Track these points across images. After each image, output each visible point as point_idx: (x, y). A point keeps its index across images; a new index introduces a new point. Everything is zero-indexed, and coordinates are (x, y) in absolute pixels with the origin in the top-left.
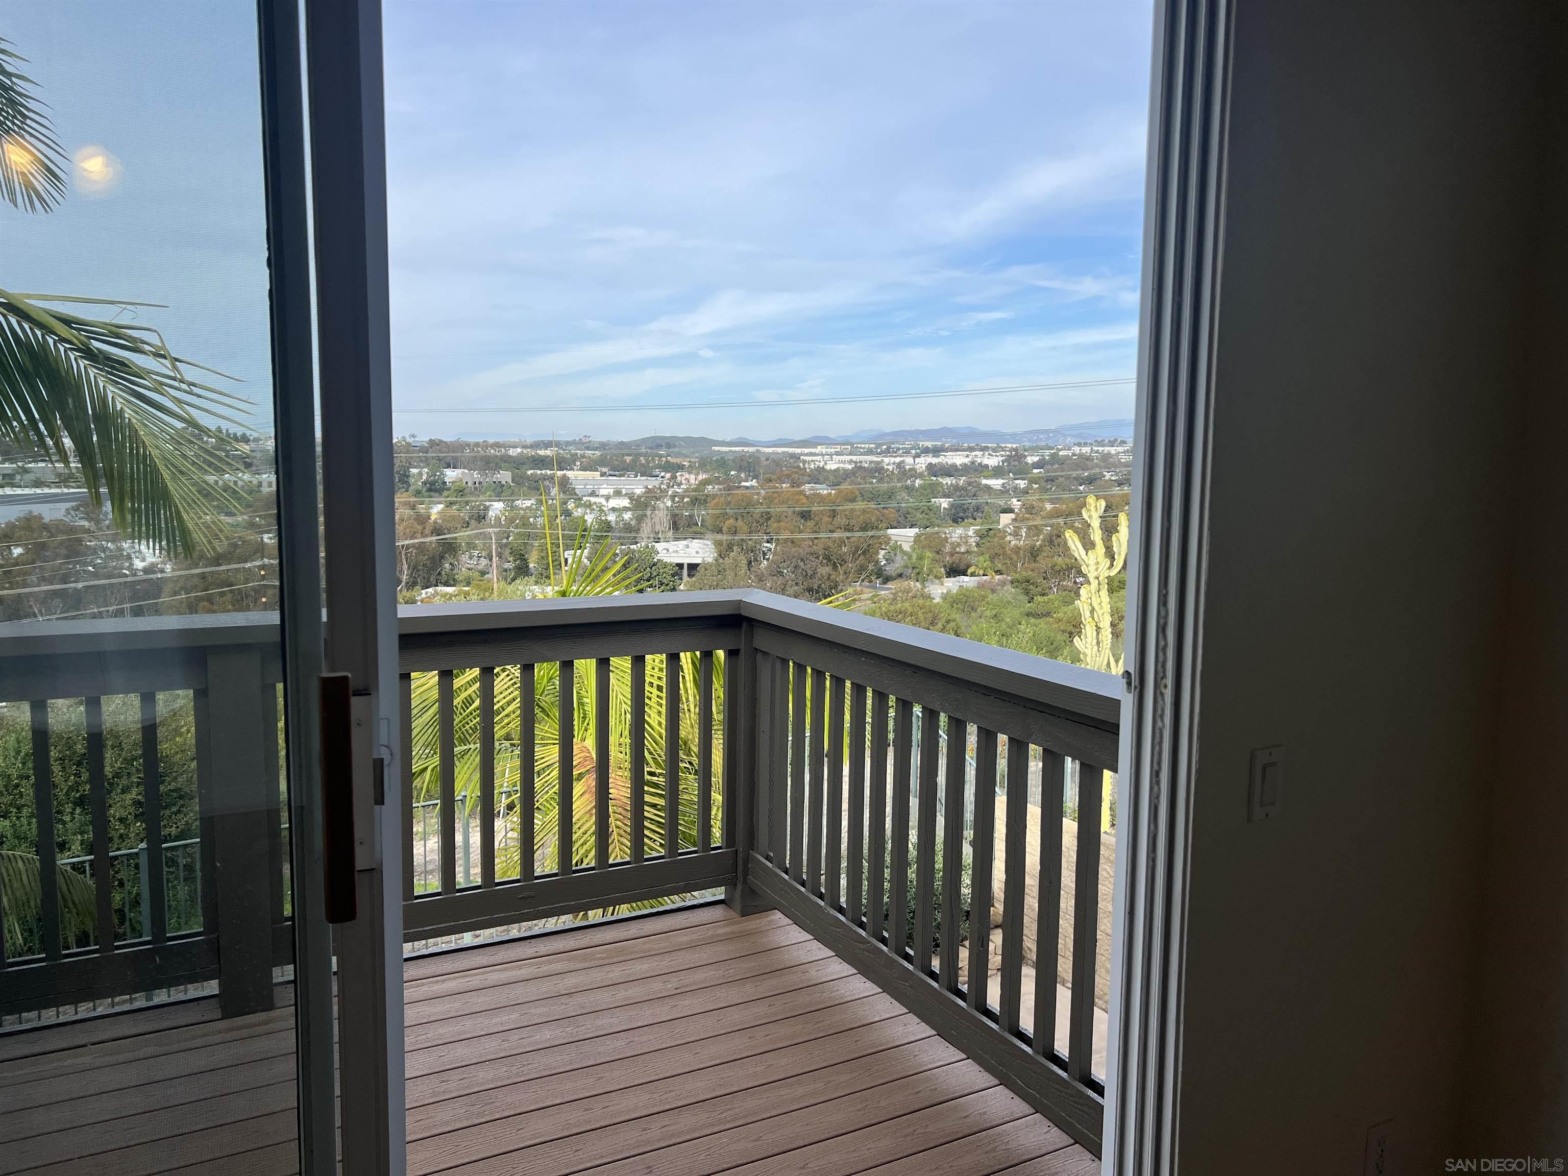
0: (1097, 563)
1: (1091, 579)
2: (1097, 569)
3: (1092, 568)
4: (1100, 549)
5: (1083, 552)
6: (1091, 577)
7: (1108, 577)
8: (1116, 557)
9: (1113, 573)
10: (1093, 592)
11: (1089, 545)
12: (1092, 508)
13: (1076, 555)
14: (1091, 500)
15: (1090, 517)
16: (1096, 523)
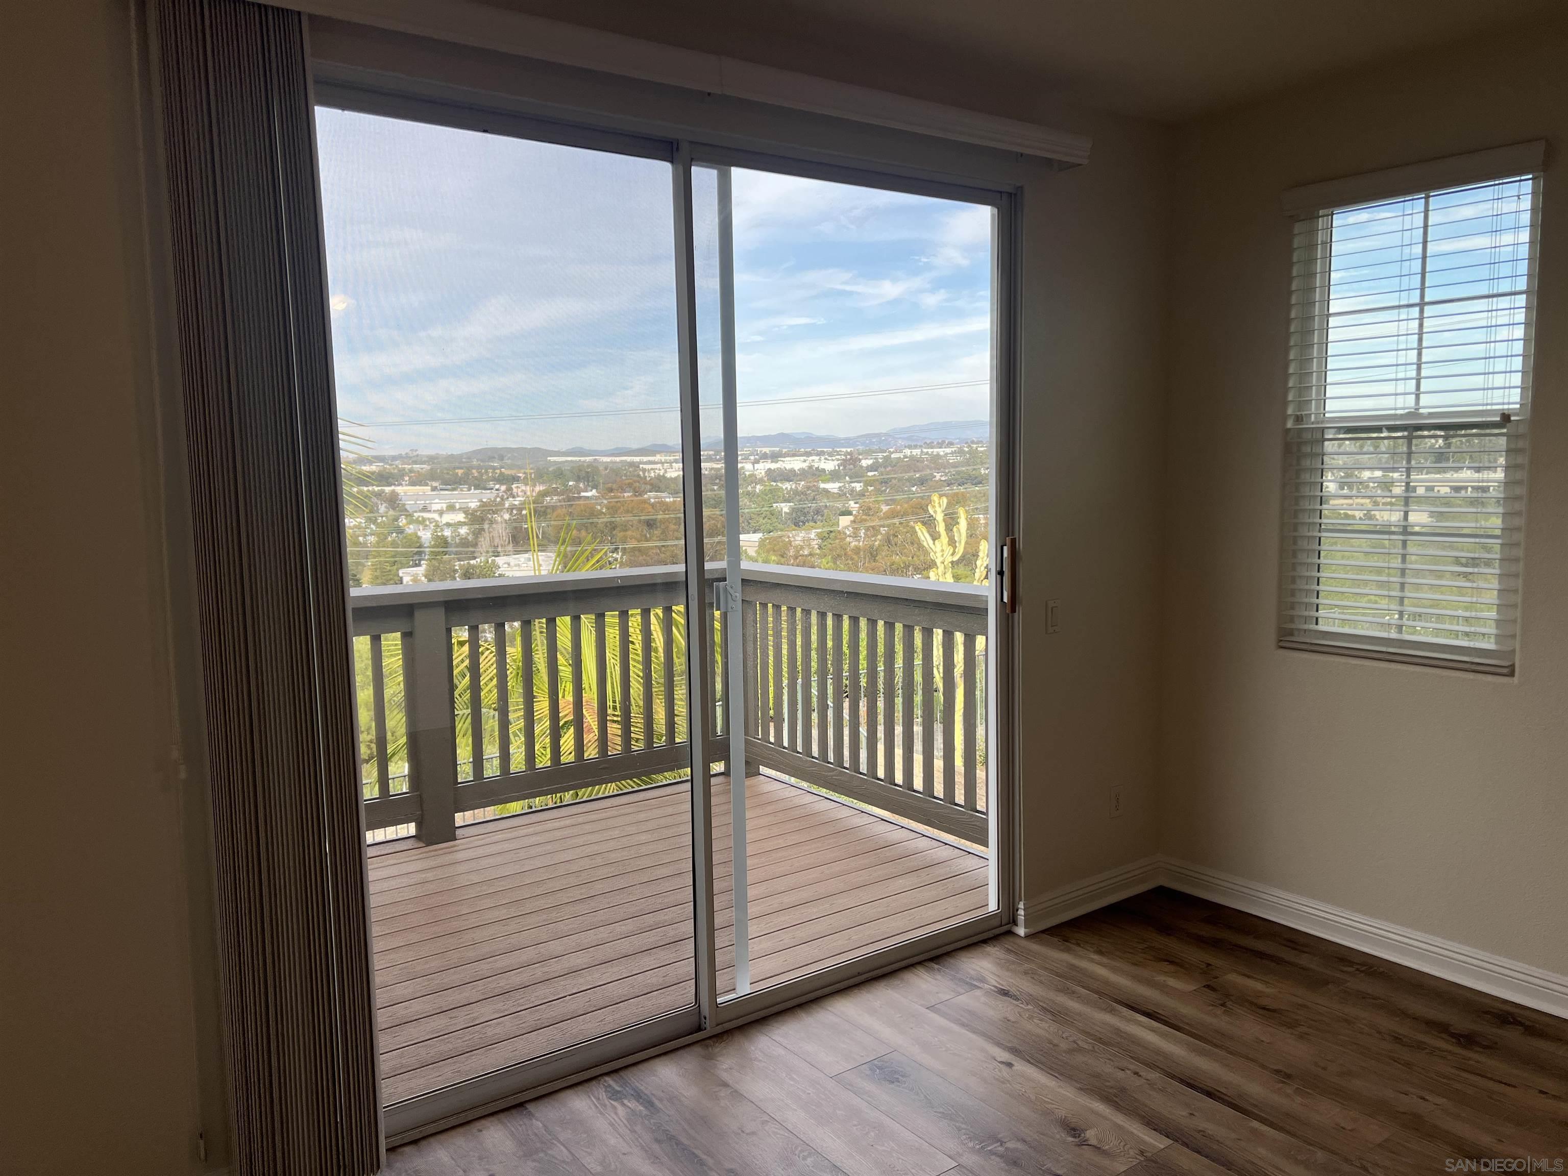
0: (943, 551)
1: (938, 564)
2: (942, 556)
3: (939, 554)
4: (944, 539)
5: (931, 542)
6: (938, 561)
7: (952, 562)
8: (957, 544)
9: (956, 558)
10: (940, 574)
11: (935, 537)
12: (937, 505)
13: (925, 544)
14: (935, 497)
15: (935, 512)
16: (940, 517)
